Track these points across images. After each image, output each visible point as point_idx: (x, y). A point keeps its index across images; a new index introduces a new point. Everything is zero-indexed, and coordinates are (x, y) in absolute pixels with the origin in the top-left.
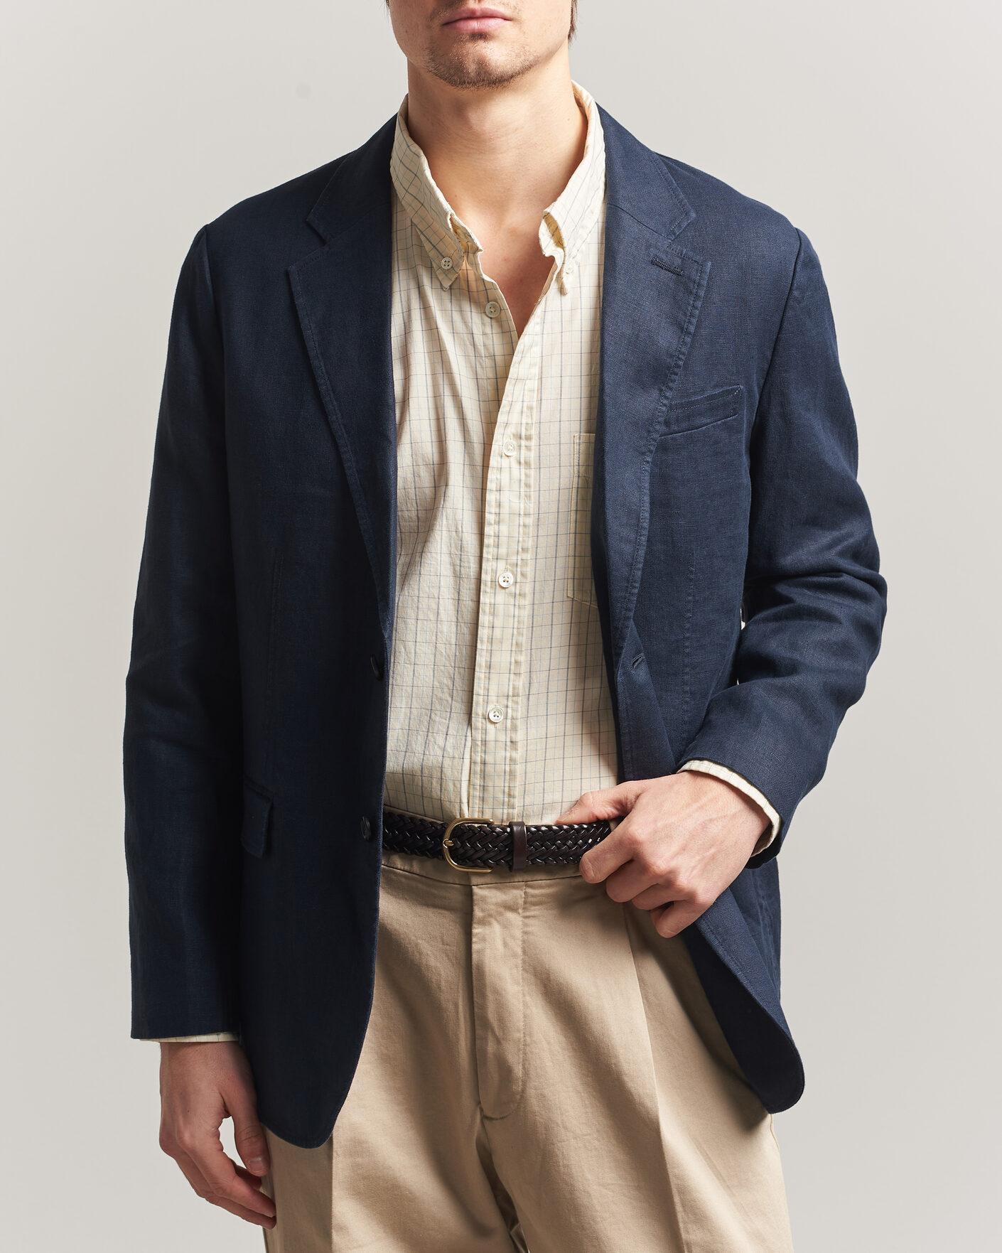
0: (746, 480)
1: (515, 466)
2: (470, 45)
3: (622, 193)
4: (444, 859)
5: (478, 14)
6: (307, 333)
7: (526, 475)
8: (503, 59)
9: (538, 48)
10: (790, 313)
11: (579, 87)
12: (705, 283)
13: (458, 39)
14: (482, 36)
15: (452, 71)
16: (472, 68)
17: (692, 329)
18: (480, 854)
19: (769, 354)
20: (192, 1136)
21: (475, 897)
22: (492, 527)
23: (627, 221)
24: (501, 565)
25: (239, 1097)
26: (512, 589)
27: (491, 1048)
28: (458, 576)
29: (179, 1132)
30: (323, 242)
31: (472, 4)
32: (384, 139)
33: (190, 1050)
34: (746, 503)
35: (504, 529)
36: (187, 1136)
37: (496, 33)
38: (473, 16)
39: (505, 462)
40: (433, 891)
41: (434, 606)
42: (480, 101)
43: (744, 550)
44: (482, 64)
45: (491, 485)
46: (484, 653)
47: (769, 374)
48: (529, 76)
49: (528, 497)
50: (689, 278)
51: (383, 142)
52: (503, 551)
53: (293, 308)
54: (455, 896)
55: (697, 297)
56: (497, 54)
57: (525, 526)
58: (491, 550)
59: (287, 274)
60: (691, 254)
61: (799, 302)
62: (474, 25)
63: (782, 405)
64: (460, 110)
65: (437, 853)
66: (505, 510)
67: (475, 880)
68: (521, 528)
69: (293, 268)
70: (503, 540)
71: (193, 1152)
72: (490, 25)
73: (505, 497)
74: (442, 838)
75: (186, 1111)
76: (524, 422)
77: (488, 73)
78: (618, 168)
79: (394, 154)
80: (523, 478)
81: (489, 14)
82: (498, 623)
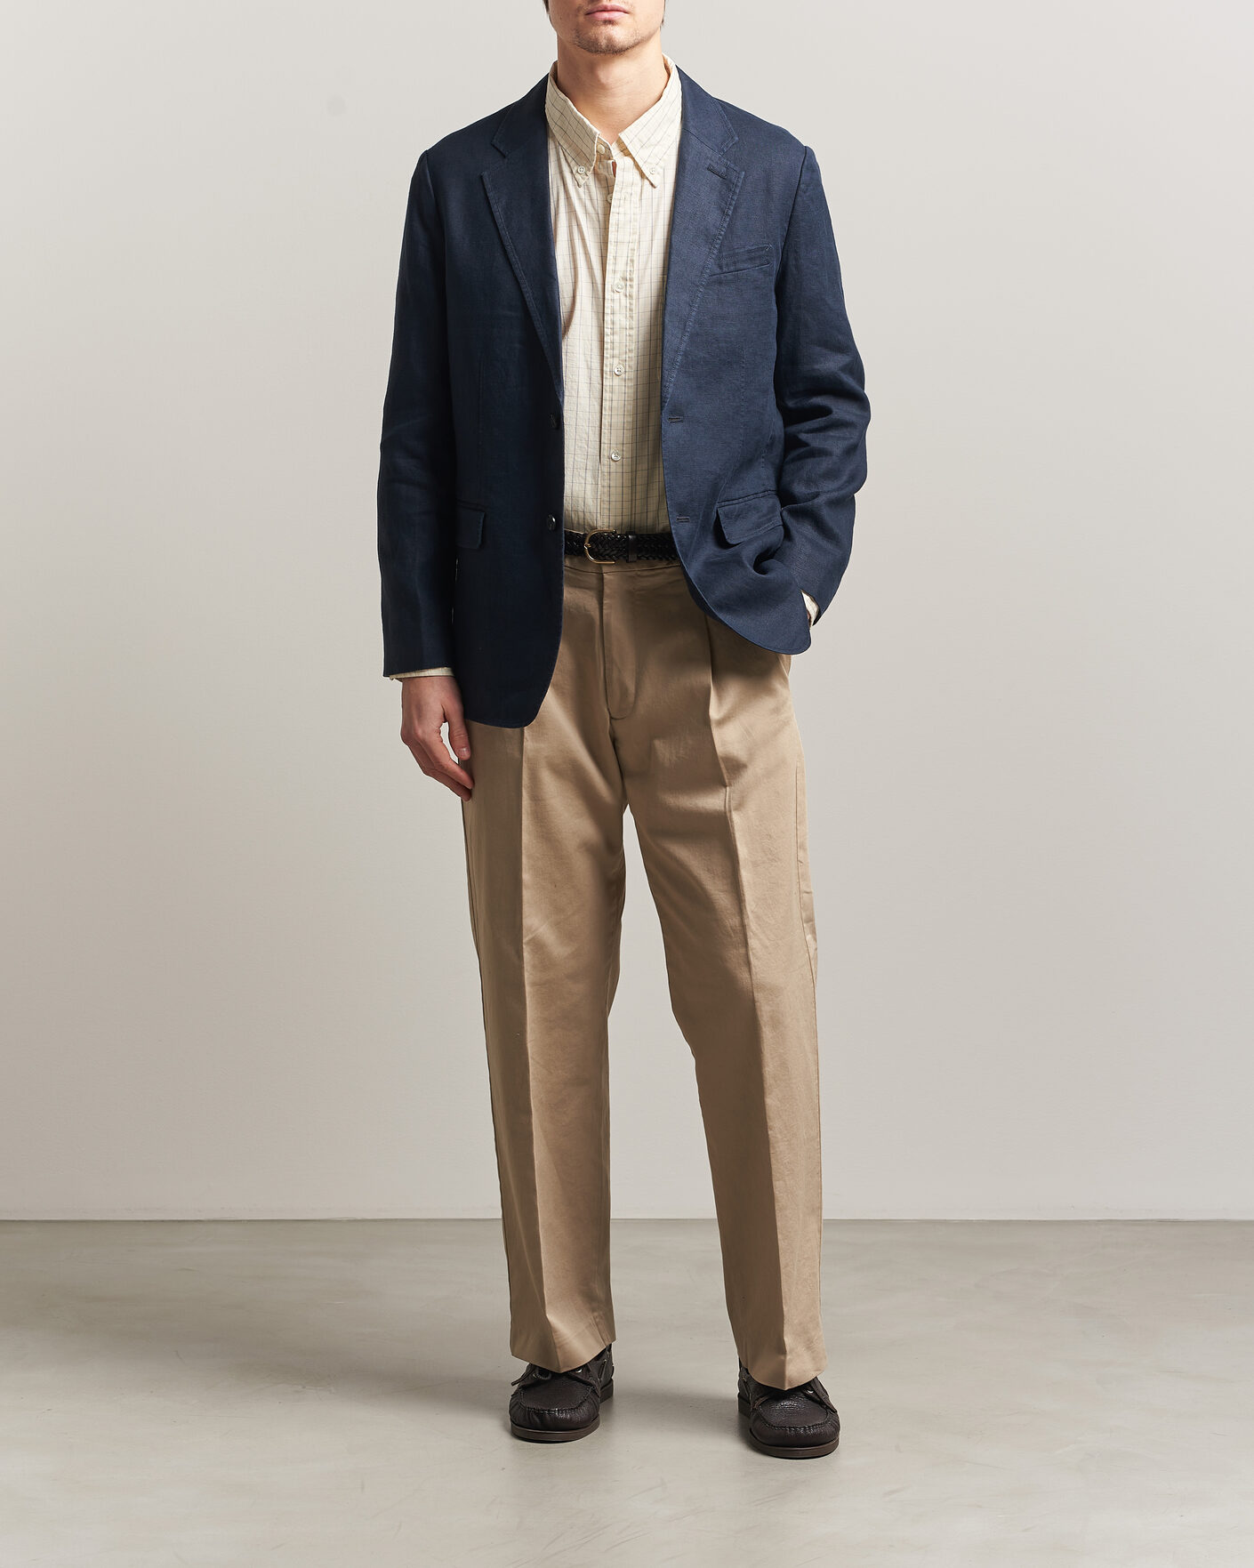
0: (775, 308)
1: (623, 298)
2: (603, 28)
3: (691, 123)
4: (585, 556)
5: (609, 8)
6: (497, 214)
7: (630, 304)
8: (622, 37)
9: (644, 32)
10: (799, 199)
11: (666, 57)
12: (739, 184)
13: (595, 23)
14: (610, 22)
15: (591, 44)
16: (603, 42)
17: (730, 212)
18: (608, 552)
19: (786, 225)
20: (424, 732)
21: (605, 581)
22: (609, 338)
23: (693, 140)
24: (616, 361)
25: (454, 708)
26: (623, 375)
27: (615, 675)
28: (590, 369)
29: (415, 730)
30: (504, 157)
31: (605, 2)
32: (540, 90)
33: (423, 680)
34: (774, 322)
35: (616, 338)
36: (420, 732)
37: (620, 21)
38: (605, 10)
39: (616, 296)
40: (579, 577)
41: (575, 387)
42: (606, 62)
43: (773, 354)
44: (610, 40)
45: (607, 310)
46: (607, 417)
47: (787, 238)
48: (636, 49)
49: (631, 317)
50: (730, 181)
51: (539, 92)
52: (616, 352)
53: (487, 198)
54: (593, 580)
55: (734, 193)
56: (619, 34)
57: (630, 336)
58: (609, 351)
59: (481, 177)
60: (732, 166)
61: (805, 192)
62: (606, 15)
63: (796, 260)
64: (592, 69)
65: (581, 553)
66: (617, 327)
67: (605, 569)
68: (628, 338)
69: (485, 174)
70: (616, 345)
71: (424, 742)
72: (615, 15)
73: (617, 318)
74: (583, 543)
75: (420, 716)
76: (628, 270)
77: (613, 46)
78: (689, 105)
79: (547, 101)
80: (628, 305)
81: (616, 8)
82: (615, 397)
